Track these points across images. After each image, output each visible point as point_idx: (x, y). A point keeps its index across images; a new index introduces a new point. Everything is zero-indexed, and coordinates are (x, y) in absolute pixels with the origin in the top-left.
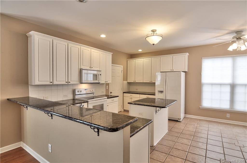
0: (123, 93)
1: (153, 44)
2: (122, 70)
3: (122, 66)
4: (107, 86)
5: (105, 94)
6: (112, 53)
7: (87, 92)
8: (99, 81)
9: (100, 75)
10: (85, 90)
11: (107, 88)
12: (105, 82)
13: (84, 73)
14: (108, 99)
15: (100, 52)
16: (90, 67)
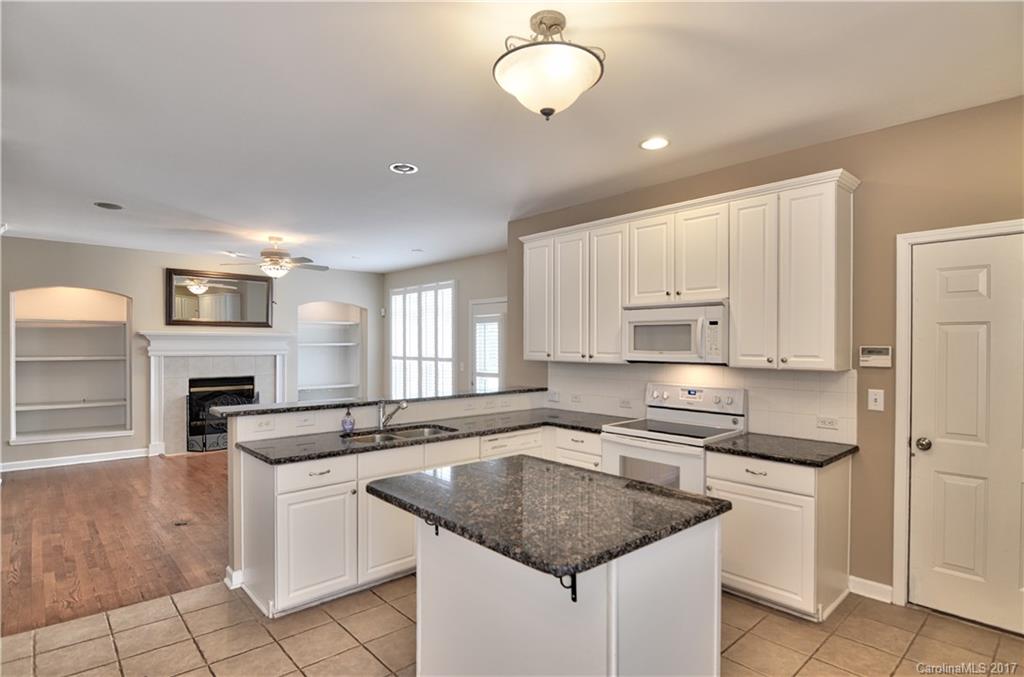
1: (547, 113)
4: (876, 394)
5: (853, 443)
6: (840, 171)
7: (697, 402)
8: (701, 357)
9: (712, 323)
10: (689, 393)
11: (872, 406)
12: (769, 361)
13: (630, 323)
14: (708, 453)
15: (729, 206)
16: (668, 294)
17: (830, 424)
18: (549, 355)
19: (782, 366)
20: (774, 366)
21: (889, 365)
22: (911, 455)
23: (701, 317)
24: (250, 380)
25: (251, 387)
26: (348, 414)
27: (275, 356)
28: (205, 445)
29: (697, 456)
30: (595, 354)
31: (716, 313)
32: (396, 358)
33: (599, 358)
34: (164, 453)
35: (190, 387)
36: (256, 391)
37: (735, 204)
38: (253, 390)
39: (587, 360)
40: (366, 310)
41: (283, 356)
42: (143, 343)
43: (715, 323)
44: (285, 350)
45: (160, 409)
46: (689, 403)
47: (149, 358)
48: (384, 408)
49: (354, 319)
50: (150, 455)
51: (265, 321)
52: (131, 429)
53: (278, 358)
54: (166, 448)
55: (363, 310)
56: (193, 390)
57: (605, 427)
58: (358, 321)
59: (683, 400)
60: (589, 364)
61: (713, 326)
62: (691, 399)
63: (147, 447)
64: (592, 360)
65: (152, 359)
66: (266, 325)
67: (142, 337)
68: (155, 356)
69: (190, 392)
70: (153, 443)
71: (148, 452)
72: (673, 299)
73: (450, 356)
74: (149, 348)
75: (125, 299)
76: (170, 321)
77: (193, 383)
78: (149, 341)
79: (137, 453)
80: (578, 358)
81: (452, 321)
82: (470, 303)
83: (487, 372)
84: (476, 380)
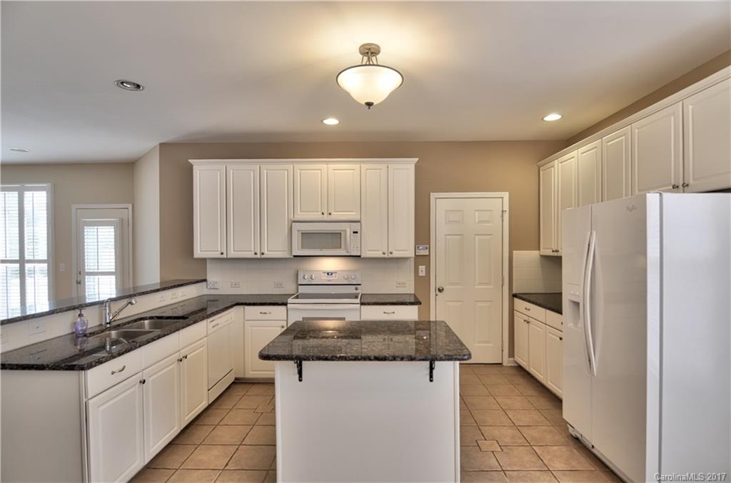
0: (515, 296)
1: (369, 104)
2: (506, 208)
3: (506, 195)
4: (422, 268)
5: (413, 293)
6: (417, 159)
7: (334, 279)
8: (348, 252)
9: (354, 232)
10: (328, 274)
11: (421, 274)
12: (384, 254)
13: (298, 231)
14: (362, 307)
15: (361, 167)
16: (323, 214)
17: (403, 285)
18: (222, 254)
19: (390, 256)
20: (386, 256)
21: (428, 254)
22: (436, 295)
23: (348, 229)
26: (80, 315)
29: (356, 309)
30: (266, 252)
31: (356, 227)
33: (268, 254)
37: (364, 166)
39: (258, 256)
43: (357, 232)
46: (330, 281)
48: (109, 306)
57: (290, 300)
59: (325, 279)
60: (259, 259)
61: (355, 234)
62: (330, 278)
64: (263, 256)
72: (326, 217)
73: (45, 257)
80: (251, 255)
81: (47, 223)
82: (74, 207)
83: (100, 271)
84: (84, 278)
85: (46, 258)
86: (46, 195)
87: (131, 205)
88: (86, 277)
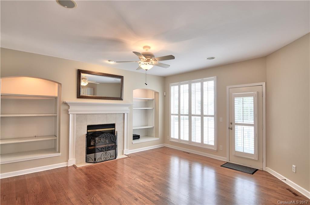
24: (113, 125)
25: (114, 129)
27: (124, 114)
28: (95, 159)
32: (173, 115)
34: (75, 164)
35: (88, 129)
36: (116, 130)
38: (115, 130)
40: (158, 93)
41: (127, 114)
42: (66, 107)
44: (129, 111)
45: (73, 141)
47: (69, 115)
49: (151, 97)
50: (69, 166)
51: (120, 97)
52: (59, 152)
53: (125, 114)
54: (76, 161)
55: (156, 93)
56: (89, 131)
58: (154, 98)
63: (67, 161)
65: (71, 116)
66: (120, 99)
67: (66, 104)
68: (72, 114)
69: (87, 132)
70: (70, 159)
71: (67, 164)
74: (69, 110)
75: (57, 84)
76: (79, 96)
77: (89, 127)
78: (69, 106)
79: (62, 165)
81: (214, 97)
82: (228, 87)
83: (244, 123)
84: (234, 127)
85: (213, 115)
86: (213, 82)
87: (264, 83)
88: (235, 126)
